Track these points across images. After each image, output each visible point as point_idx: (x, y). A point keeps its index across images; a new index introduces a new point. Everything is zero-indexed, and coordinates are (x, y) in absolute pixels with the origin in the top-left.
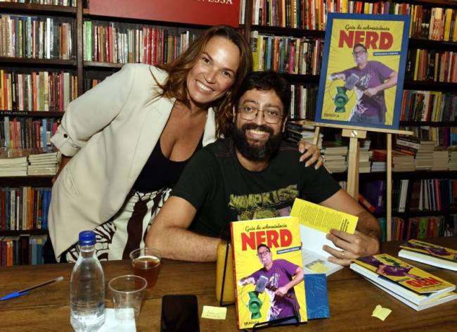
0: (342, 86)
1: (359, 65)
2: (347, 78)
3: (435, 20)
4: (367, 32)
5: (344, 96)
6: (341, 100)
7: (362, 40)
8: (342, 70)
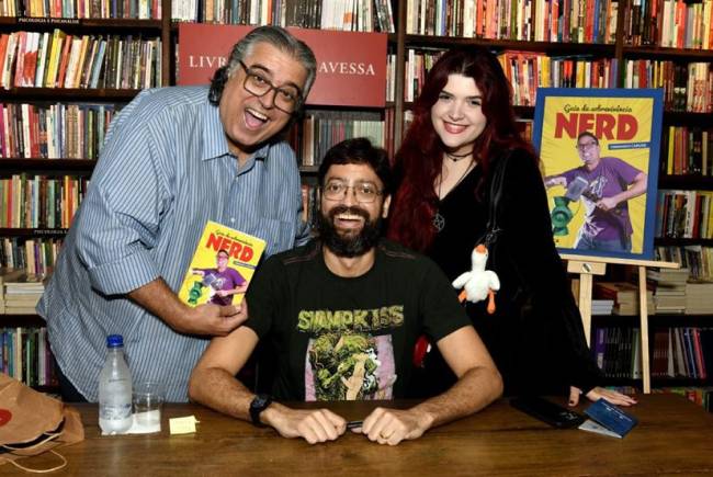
0: (562, 195)
1: (587, 163)
2: (569, 183)
3: (696, 82)
4: (598, 115)
5: (567, 211)
6: (561, 216)
7: (591, 126)
8: (562, 172)
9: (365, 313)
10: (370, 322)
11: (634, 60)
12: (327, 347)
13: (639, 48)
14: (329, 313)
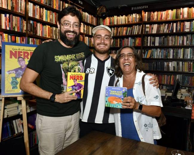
0: (14, 76)
1: (21, 66)
2: (16, 72)
4: (23, 52)
5: (16, 81)
6: (15, 83)
7: (22, 55)
8: (14, 69)
9: (75, 55)
10: (76, 58)
11: (31, 38)
12: (66, 66)
13: (32, 35)
14: (65, 56)
